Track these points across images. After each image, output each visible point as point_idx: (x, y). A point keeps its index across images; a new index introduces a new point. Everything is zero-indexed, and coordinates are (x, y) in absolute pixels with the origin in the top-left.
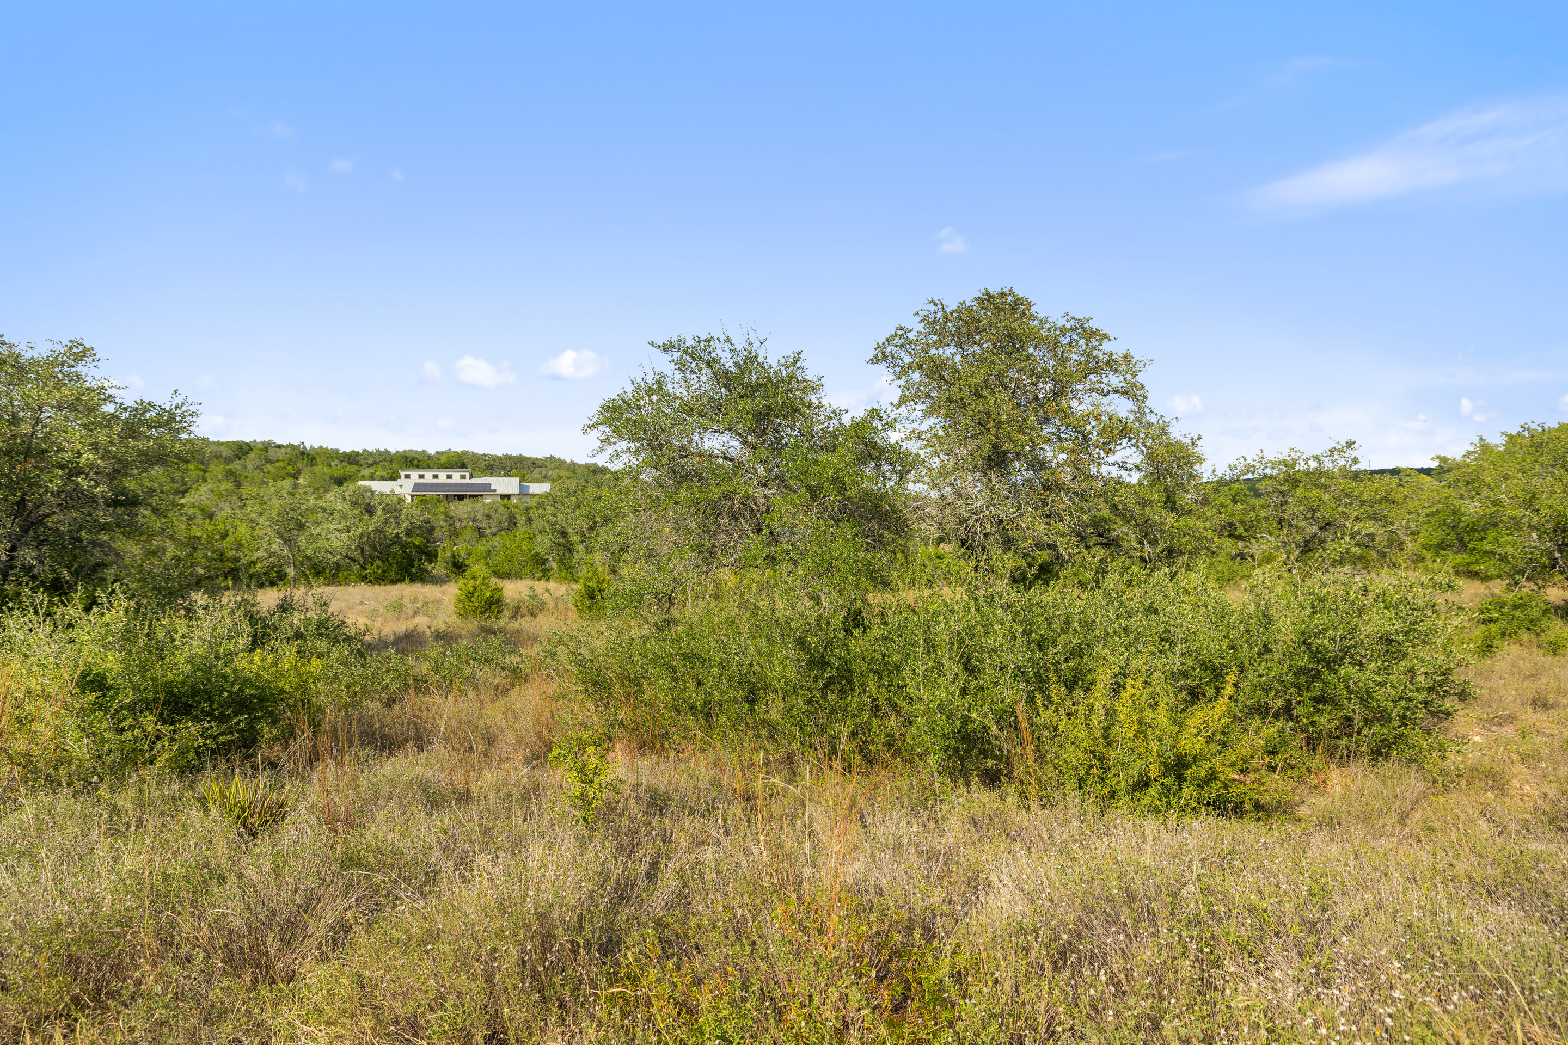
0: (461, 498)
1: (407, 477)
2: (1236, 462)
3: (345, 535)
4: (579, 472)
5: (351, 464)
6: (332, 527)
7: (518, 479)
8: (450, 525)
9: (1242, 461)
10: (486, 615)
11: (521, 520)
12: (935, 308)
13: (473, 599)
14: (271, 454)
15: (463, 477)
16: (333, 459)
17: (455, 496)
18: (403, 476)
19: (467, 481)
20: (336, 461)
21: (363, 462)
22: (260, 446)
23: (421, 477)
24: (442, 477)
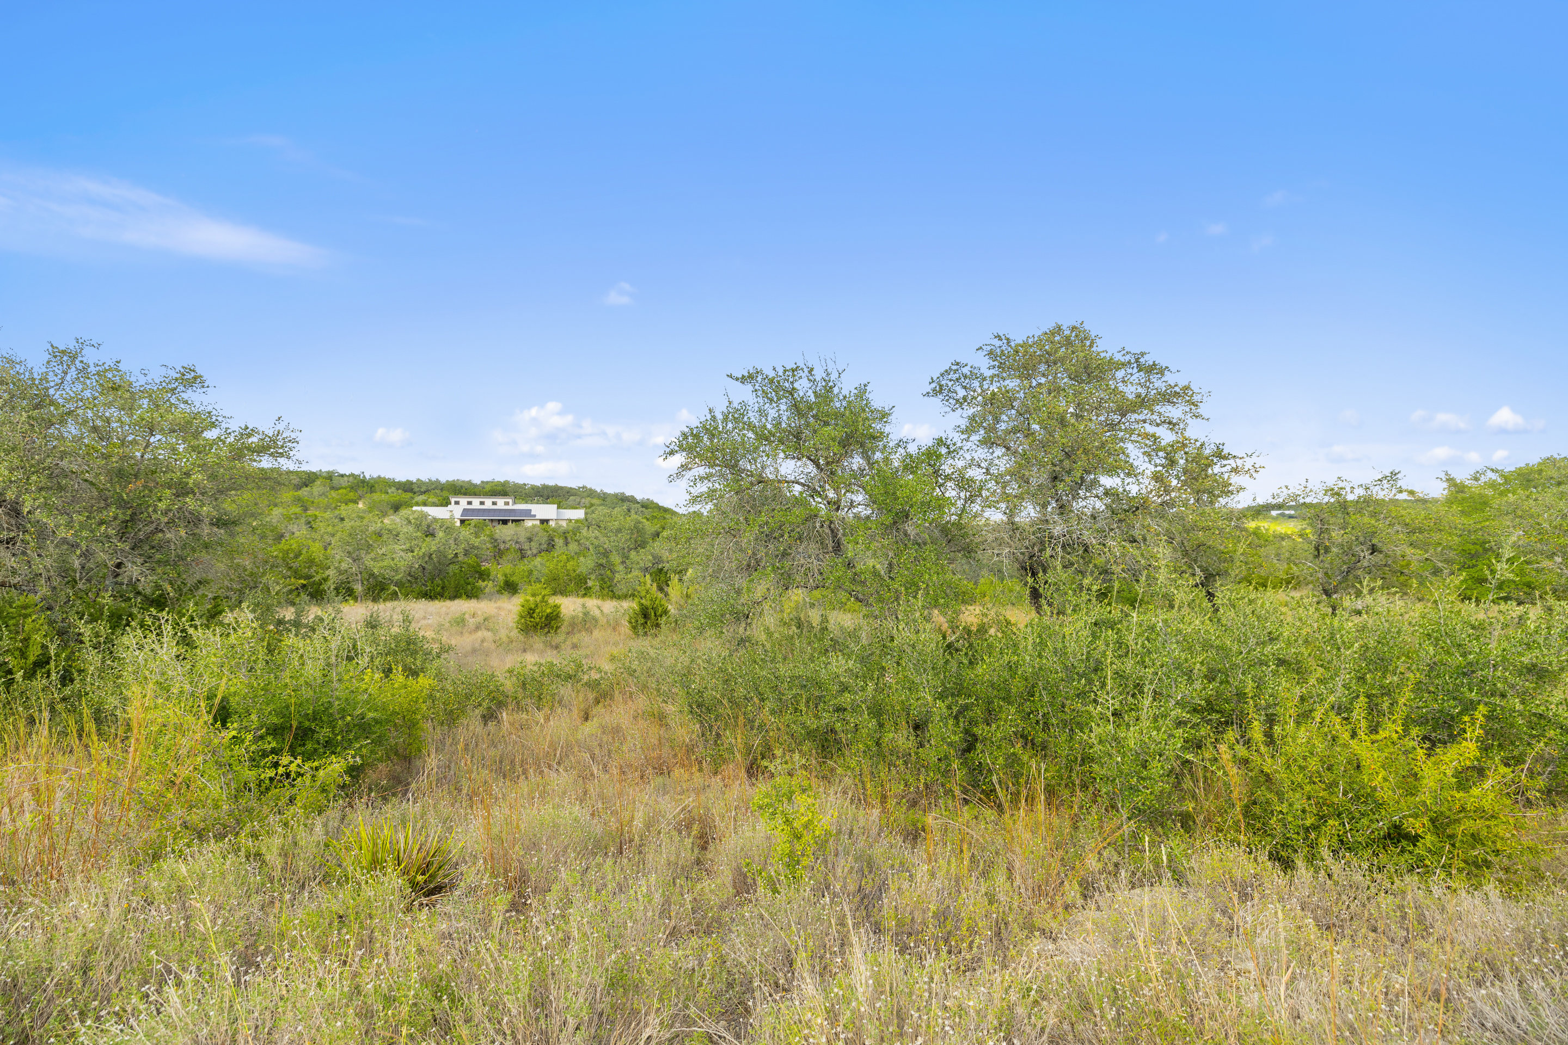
0: (505, 522)
1: (457, 503)
2: (1279, 491)
3: (410, 554)
4: (608, 500)
5: (405, 491)
6: (397, 547)
7: (556, 506)
8: (495, 547)
9: (1284, 489)
10: (546, 630)
11: (559, 542)
12: (1000, 343)
13: (535, 615)
14: (335, 482)
15: (506, 503)
16: (390, 487)
17: (499, 520)
18: (453, 503)
19: (510, 507)
20: (393, 489)
21: (416, 489)
22: (325, 475)
23: (470, 503)
24: (488, 503)
